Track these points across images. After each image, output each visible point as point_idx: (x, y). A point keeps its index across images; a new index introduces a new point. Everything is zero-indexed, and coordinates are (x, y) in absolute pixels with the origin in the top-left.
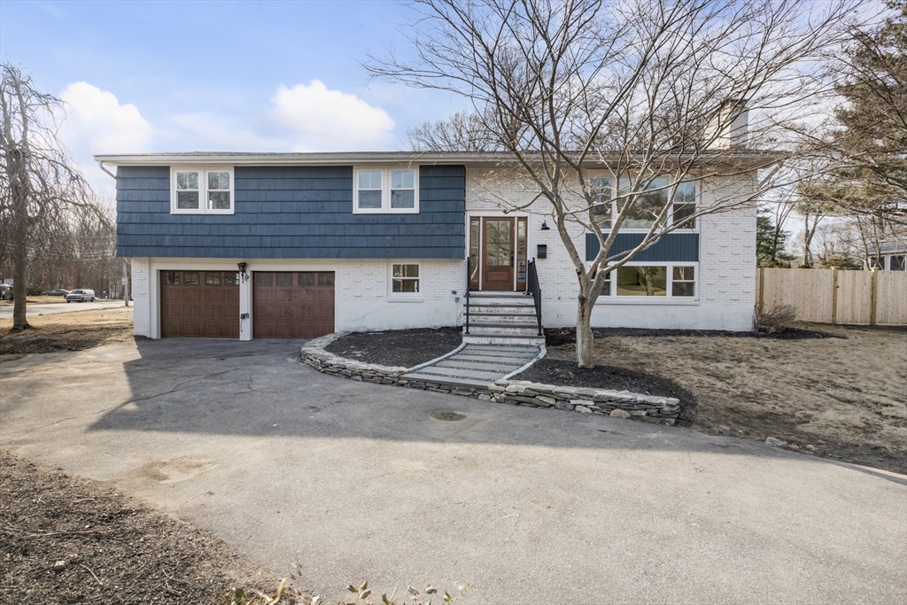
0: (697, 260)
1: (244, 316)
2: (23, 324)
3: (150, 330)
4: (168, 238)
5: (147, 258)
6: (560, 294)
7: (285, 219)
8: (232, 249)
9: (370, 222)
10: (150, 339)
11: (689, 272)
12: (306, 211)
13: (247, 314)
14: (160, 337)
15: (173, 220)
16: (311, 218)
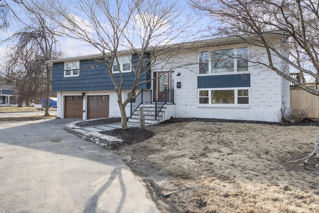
0: (250, 86)
1: (84, 111)
2: (47, 114)
3: (61, 116)
4: (63, 85)
5: (61, 92)
6: (187, 103)
7: (92, 77)
8: (78, 88)
9: (116, 76)
10: (61, 118)
11: (246, 92)
12: (98, 74)
13: (85, 111)
14: (64, 118)
15: (64, 79)
16: (100, 76)
